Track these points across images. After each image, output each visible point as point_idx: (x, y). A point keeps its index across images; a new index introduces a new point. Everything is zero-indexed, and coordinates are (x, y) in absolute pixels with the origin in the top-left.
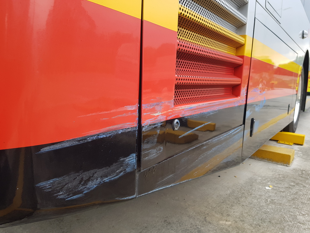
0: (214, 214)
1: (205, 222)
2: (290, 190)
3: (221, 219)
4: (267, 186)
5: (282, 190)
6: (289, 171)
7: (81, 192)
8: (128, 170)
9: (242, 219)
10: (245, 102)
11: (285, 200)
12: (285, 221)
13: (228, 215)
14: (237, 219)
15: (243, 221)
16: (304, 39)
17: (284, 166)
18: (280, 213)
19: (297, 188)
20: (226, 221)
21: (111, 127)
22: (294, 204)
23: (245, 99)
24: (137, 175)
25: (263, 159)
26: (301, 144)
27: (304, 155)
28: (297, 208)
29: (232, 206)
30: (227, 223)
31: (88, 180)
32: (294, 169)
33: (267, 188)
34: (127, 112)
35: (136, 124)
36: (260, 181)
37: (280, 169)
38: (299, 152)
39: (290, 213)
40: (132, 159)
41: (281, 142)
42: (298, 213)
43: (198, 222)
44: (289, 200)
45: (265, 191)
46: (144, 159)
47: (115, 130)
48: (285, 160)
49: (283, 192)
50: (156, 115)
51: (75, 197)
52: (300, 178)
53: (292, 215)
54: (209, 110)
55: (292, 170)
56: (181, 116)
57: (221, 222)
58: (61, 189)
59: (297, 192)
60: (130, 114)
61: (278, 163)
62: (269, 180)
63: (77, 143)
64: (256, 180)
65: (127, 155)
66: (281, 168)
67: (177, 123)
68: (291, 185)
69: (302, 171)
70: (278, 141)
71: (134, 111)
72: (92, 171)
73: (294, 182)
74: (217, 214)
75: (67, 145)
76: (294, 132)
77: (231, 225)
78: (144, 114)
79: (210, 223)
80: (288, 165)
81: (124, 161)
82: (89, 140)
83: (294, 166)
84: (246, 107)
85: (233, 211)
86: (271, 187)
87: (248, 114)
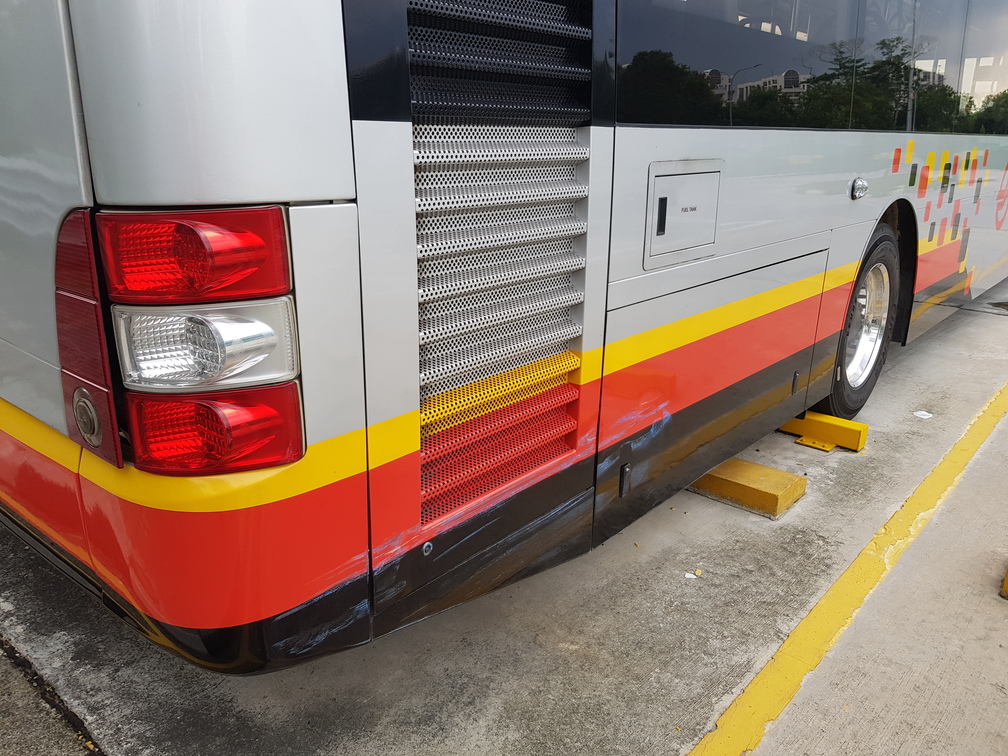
0: (555, 628)
1: (532, 644)
2: (735, 582)
3: (564, 640)
4: (690, 571)
5: (718, 582)
6: (765, 534)
7: (310, 646)
8: (360, 616)
9: (602, 641)
10: (594, 451)
11: (708, 605)
12: (680, 648)
13: (581, 632)
14: (594, 641)
15: (603, 644)
16: (856, 201)
17: (761, 518)
18: (681, 632)
19: (755, 576)
20: (572, 643)
22: (722, 613)
23: (592, 447)
24: (371, 620)
25: (723, 497)
27: (837, 484)
28: (721, 623)
29: (597, 613)
30: (572, 647)
31: (317, 634)
32: (781, 528)
33: (688, 575)
34: (355, 562)
35: (366, 570)
36: (683, 556)
37: (749, 526)
38: (831, 476)
39: (701, 633)
40: (364, 605)
41: (804, 440)
42: (715, 634)
43: (520, 644)
44: (716, 606)
45: (679, 582)
46: (379, 601)
47: (342, 583)
48: (764, 505)
49: (716, 586)
50: (392, 552)
51: (305, 651)
52: (779, 552)
53: (700, 637)
55: (775, 531)
56: (435, 535)
57: (561, 645)
58: (292, 646)
59: (746, 587)
60: (358, 563)
61: (754, 509)
62: (704, 555)
63: (304, 606)
64: (678, 554)
65: (357, 603)
66: (755, 522)
68: (746, 570)
69: (799, 532)
70: (800, 436)
71: (364, 558)
72: (319, 627)
73: (758, 562)
74: (562, 629)
77: (576, 650)
78: (375, 558)
79: (541, 646)
80: (772, 517)
81: (354, 609)
83: (788, 518)
84: (597, 458)
85: (593, 623)
86: (699, 572)
87: (603, 466)
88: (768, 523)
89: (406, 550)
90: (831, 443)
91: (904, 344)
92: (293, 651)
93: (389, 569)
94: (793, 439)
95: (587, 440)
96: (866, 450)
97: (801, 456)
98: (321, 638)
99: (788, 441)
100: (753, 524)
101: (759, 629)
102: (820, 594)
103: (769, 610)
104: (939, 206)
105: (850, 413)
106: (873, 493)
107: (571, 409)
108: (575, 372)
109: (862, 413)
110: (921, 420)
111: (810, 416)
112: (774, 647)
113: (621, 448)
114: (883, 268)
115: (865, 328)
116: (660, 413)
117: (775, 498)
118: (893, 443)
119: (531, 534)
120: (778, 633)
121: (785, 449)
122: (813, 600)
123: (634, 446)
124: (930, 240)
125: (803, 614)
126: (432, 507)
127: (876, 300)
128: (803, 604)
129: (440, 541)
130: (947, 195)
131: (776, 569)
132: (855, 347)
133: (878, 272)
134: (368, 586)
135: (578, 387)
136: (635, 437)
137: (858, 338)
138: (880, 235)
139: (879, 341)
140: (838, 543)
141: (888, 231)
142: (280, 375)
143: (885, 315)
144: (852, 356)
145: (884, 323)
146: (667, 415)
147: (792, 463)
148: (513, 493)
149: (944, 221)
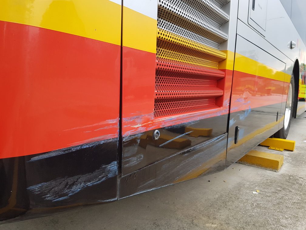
0: (201, 217)
1: (192, 225)
2: (276, 195)
3: (208, 222)
4: (254, 191)
5: (269, 195)
6: (277, 177)
7: (66, 195)
8: (110, 175)
9: (227, 222)
10: (228, 112)
11: (270, 204)
12: (268, 224)
13: (215, 218)
14: (223, 222)
15: (229, 224)
16: (293, 49)
17: (272, 172)
18: (264, 217)
19: (283, 192)
20: (212, 224)
21: (93, 139)
22: (279, 208)
23: (228, 109)
24: (119, 180)
25: (253, 164)
26: (291, 150)
27: (293, 160)
28: (281, 212)
29: (219, 209)
30: (213, 226)
31: (73, 184)
32: (282, 175)
33: (254, 192)
34: (108, 125)
35: (117, 136)
36: (248, 185)
37: (268, 174)
38: (289, 158)
39: (274, 217)
40: (113, 166)
41: (272, 148)
42: (281, 217)
43: (185, 225)
44: (274, 205)
45: (251, 195)
46: (125, 166)
47: (98, 141)
48: (273, 166)
49: (269, 197)
50: (136, 126)
51: (61, 199)
52: (287, 183)
53: (275, 219)
54: (190, 121)
55: (280, 176)
56: (161, 127)
57: (207, 225)
58: (49, 192)
59: (283, 197)
60: (111, 127)
61: (267, 168)
62: (257, 185)
63: (63, 153)
64: (244, 185)
65: (109, 162)
66: (270, 173)
67: (157, 133)
68: (278, 190)
69: (290, 176)
70: (269, 147)
71: (115, 124)
72: (76, 177)
73: (281, 187)
74: (204, 217)
75: (53, 154)
76: (285, 139)
77: (216, 227)
78: (124, 127)
79: (196, 225)
80: (276, 171)
81: (105, 168)
82: (74, 150)
83: (283, 170)
84: (229, 116)
85: (219, 214)
86: (258, 191)
87: (231, 123)
88: (275, 173)
89: (143, 130)
90: (282, 148)
91: (295, 118)
95: (226, 102)
99: (266, 149)
117: (278, 162)
123: (240, 118)
126: (162, 106)
131: (290, 189)
135: (225, 69)
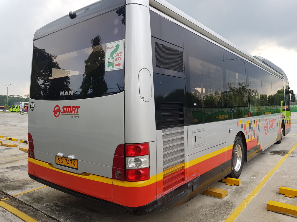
0: (181, 220)
2: (215, 211)
4: (206, 209)
5: (212, 211)
6: (220, 202)
8: (155, 207)
23: (187, 181)
25: (211, 195)
26: (238, 185)
27: (235, 192)
28: (213, 218)
32: (223, 201)
35: (156, 199)
36: (204, 207)
39: (210, 219)
41: (227, 184)
44: (212, 215)
45: (204, 211)
46: (158, 205)
52: (224, 205)
59: (218, 211)
61: (218, 197)
62: (209, 206)
69: (227, 201)
73: (219, 207)
83: (225, 199)
84: (188, 183)
85: (189, 219)
86: (208, 209)
87: (189, 185)
88: (221, 200)
89: (161, 196)
90: (233, 184)
91: (247, 162)
92: (147, 212)
93: (159, 199)
94: (225, 184)
95: (186, 179)
96: (241, 185)
97: (227, 187)
98: (151, 210)
99: (224, 184)
100: (218, 200)
101: (221, 218)
102: (232, 212)
103: (223, 215)
104: (249, 132)
105: (237, 177)
106: (242, 193)
107: (183, 173)
108: (184, 167)
109: (240, 177)
110: (252, 179)
111: (228, 178)
112: (224, 221)
113: (192, 181)
114: (239, 145)
115: (238, 158)
116: (198, 175)
117: (222, 194)
118: (246, 183)
119: (178, 197)
120: (224, 219)
121: (223, 186)
122: (231, 213)
123: (194, 181)
124: (249, 139)
125: (229, 215)
126: (165, 189)
127: (239, 152)
128: (229, 214)
129: (166, 195)
130: (251, 129)
131: (223, 208)
132: (236, 163)
133: (238, 146)
134: (156, 202)
135: (184, 169)
136: (194, 179)
137: (237, 160)
138: (237, 139)
139: (241, 161)
140: (235, 203)
141: (239, 138)
142: (147, 166)
143: (241, 156)
144: (236, 165)
145: (241, 157)
146: (199, 175)
147: (225, 188)
148: (176, 188)
149: (251, 135)
